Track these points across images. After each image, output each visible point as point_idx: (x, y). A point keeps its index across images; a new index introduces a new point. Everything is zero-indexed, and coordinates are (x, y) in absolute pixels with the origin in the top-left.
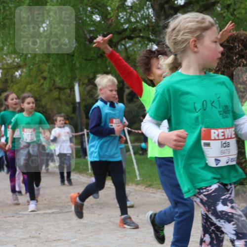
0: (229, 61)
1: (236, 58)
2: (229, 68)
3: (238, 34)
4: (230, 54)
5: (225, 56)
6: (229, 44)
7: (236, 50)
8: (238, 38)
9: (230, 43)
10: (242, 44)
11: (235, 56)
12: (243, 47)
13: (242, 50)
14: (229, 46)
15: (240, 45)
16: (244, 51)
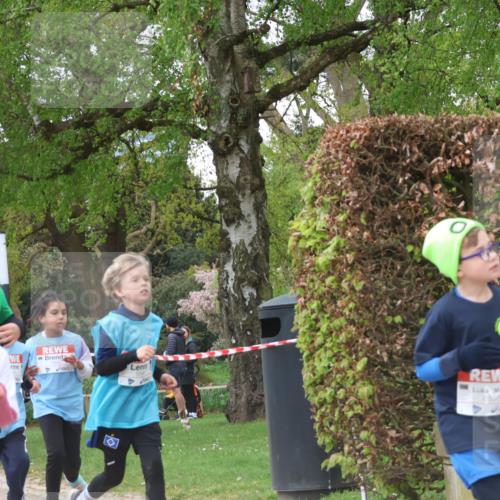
0: (387, 186)
1: (404, 182)
2: (387, 205)
3: (411, 121)
4: (389, 170)
5: (376, 176)
6: (386, 147)
7: (404, 160)
8: (411, 132)
9: (390, 144)
10: (419, 147)
11: (403, 175)
12: (421, 154)
13: (420, 161)
14: (389, 150)
15: (416, 149)
16: (426, 162)
